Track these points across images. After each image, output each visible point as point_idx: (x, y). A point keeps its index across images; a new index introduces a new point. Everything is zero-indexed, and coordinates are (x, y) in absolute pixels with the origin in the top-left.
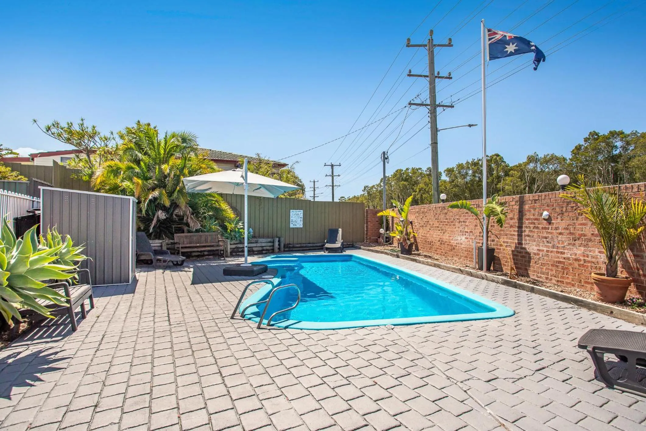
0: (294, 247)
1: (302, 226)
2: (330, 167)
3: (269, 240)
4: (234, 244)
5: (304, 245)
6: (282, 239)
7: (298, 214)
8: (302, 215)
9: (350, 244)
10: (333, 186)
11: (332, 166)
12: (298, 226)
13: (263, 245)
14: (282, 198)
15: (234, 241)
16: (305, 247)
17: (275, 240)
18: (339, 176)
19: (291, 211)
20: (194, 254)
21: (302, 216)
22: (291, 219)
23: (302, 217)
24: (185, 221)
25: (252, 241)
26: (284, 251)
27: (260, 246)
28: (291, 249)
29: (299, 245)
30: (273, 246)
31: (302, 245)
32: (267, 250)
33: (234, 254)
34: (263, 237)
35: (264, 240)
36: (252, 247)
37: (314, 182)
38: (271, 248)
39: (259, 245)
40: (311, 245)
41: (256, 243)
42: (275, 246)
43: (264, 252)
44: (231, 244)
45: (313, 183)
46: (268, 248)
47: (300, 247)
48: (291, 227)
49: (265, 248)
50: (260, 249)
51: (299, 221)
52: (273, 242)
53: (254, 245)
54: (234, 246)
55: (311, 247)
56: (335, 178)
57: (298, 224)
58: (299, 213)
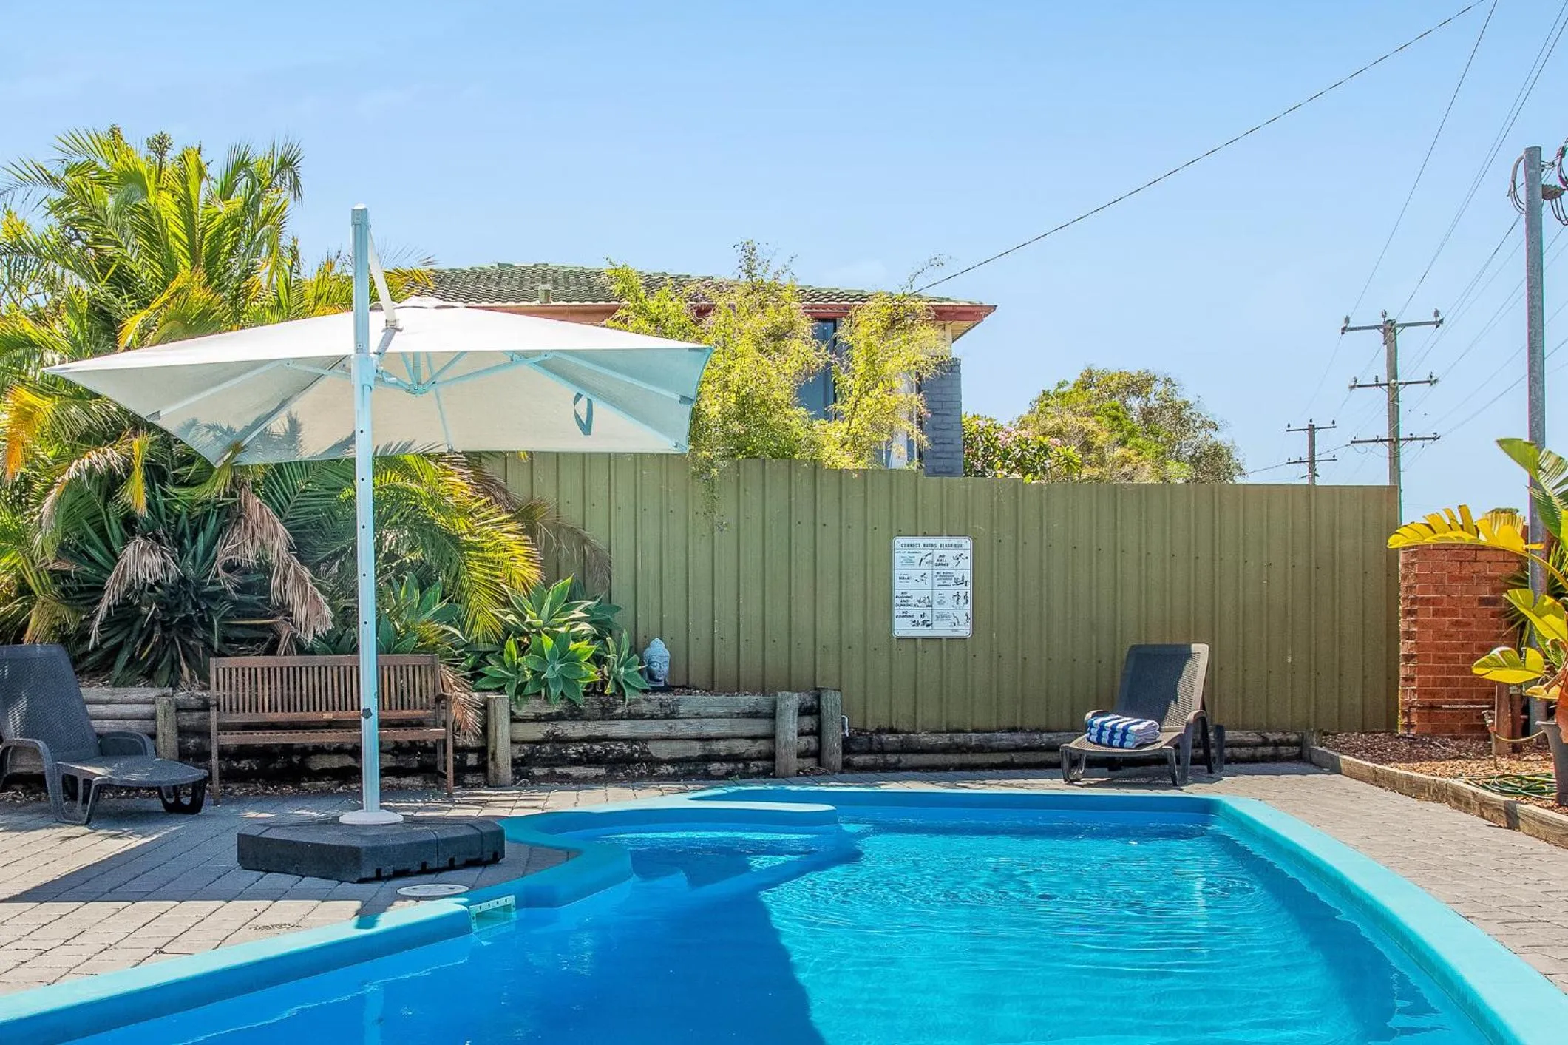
0: (906, 749)
1: (964, 630)
2: (1379, 335)
3: (746, 701)
4: (537, 719)
5: (974, 739)
6: (831, 702)
7: (941, 563)
8: (967, 564)
9: (1288, 743)
10: (1394, 441)
11: (1389, 329)
12: (941, 629)
13: (711, 728)
14: (841, 473)
15: (535, 702)
16: (979, 749)
17: (780, 706)
18: (1432, 381)
19: (899, 542)
20: (319, 763)
21: (964, 569)
22: (899, 587)
23: (968, 577)
24: (275, 597)
25: (645, 708)
26: (847, 766)
27: (691, 732)
28: (892, 759)
29: (943, 739)
30: (771, 737)
31: (960, 738)
32: (731, 758)
33: (538, 771)
34: (711, 689)
35: (715, 703)
36: (646, 740)
37: (1312, 429)
38: (762, 746)
39: (681, 728)
40: (1018, 738)
41: (667, 717)
42: (780, 737)
43: (714, 767)
44: (514, 719)
45: (1306, 435)
46: (741, 747)
47: (945, 750)
48: (898, 633)
49: (720, 747)
50: (696, 749)
51: (949, 603)
52: (772, 716)
53: (658, 728)
54: (536, 732)
55: (1017, 749)
56: (1404, 393)
57: (942, 617)
58: (949, 555)
